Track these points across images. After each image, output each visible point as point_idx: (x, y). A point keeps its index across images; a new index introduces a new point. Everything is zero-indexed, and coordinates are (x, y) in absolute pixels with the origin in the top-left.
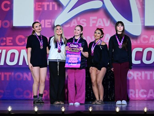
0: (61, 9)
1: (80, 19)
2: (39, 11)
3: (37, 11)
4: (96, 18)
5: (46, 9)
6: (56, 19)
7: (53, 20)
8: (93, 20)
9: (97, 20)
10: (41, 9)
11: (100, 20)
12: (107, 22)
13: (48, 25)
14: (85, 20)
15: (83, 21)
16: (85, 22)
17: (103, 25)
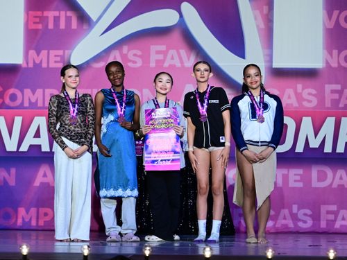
0: (85, 27)
1: (128, 51)
2: (36, 31)
3: (32, 30)
4: (163, 48)
5: (51, 26)
6: (73, 49)
8: (158, 52)
9: (165, 53)
10: (40, 27)
11: (172, 52)
12: (189, 59)
13: (56, 62)
14: (139, 53)
15: (135, 55)
16: (139, 56)
17: (178, 65)
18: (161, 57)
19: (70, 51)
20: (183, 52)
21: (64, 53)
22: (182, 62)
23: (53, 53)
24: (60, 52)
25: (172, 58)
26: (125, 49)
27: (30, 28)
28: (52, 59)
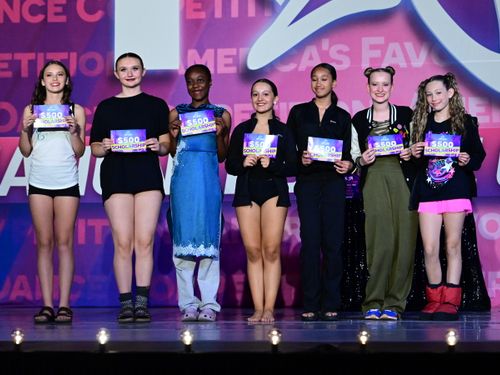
0: (267, 14)
1: (330, 46)
2: (197, 22)
3: (192, 20)
4: (380, 40)
5: (218, 14)
6: (251, 46)
7: (242, 50)
8: (373, 47)
9: (383, 48)
10: (203, 15)
11: (394, 46)
13: (226, 65)
14: (346, 48)
15: (340, 52)
16: (346, 54)
17: (403, 64)
18: (377, 54)
19: (246, 49)
20: (409, 46)
21: (238, 52)
23: (222, 52)
24: (232, 51)
25: (394, 55)
26: (325, 44)
27: (189, 17)
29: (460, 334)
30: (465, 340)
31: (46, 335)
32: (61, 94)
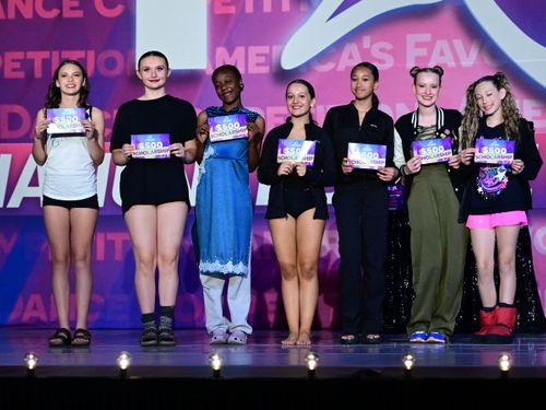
0: (303, 8)
1: (372, 44)
2: (226, 17)
3: (220, 15)
4: (426, 37)
5: (249, 9)
6: (285, 44)
7: (274, 48)
8: (419, 45)
9: (430, 46)
10: (232, 10)
11: (441, 44)
12: (468, 53)
13: (258, 65)
14: (388, 46)
15: (383, 50)
16: (389, 52)
17: (452, 64)
18: (423, 52)
19: (280, 47)
20: (459, 44)
21: (271, 49)
22: (456, 59)
23: (253, 50)
24: (265, 49)
25: (442, 54)
26: (366, 41)
27: (217, 12)
28: (253, 60)
29: (514, 359)
30: (519, 365)
31: (62, 359)
32: (77, 97)
